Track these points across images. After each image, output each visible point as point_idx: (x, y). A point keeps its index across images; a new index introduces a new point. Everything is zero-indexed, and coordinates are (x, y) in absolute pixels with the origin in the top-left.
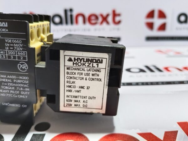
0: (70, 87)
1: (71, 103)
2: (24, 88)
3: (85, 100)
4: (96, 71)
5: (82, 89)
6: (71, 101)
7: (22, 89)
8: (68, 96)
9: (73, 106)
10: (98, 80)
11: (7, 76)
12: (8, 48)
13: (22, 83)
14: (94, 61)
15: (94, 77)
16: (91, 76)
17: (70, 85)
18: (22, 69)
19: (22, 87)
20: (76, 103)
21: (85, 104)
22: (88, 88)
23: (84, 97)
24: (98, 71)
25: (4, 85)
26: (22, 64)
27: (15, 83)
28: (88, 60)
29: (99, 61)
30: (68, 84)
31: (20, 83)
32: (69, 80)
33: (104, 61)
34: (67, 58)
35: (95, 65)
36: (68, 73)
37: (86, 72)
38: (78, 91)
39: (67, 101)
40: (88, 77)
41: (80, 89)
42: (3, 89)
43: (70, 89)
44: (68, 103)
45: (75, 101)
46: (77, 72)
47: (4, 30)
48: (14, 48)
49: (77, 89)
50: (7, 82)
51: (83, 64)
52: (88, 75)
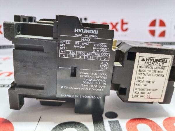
0: (139, 81)
1: (138, 94)
2: (102, 82)
3: (149, 92)
4: (161, 68)
6: (138, 93)
7: (100, 83)
8: (136, 89)
9: (139, 97)
10: (161, 75)
11: (89, 73)
12: (95, 51)
14: (161, 61)
15: (159, 74)
16: (157, 73)
17: (139, 80)
20: (142, 95)
21: (149, 95)
22: (153, 82)
23: (149, 90)
24: (163, 68)
25: (85, 81)
26: (104, 63)
28: (156, 60)
29: (164, 61)
31: (99, 79)
32: (139, 76)
33: (168, 60)
34: (141, 58)
35: (161, 64)
37: (154, 69)
38: (145, 85)
39: (135, 93)
40: (154, 74)
41: (147, 83)
42: (84, 84)
43: (139, 83)
45: (142, 93)
46: (146, 69)
47: (94, 36)
48: (100, 51)
49: (145, 83)
50: (88, 78)
51: (153, 63)
52: (154, 71)
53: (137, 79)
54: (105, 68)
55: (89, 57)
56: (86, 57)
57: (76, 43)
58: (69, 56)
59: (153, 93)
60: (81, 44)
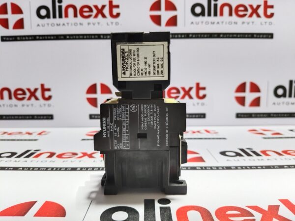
0: (146, 73)
1: (160, 71)
2: (150, 109)
3: (156, 60)
4: (131, 53)
5: (147, 63)
6: (158, 71)
7: (152, 111)
8: (154, 74)
9: (162, 69)
10: (138, 51)
11: (142, 121)
12: (120, 119)
13: (147, 110)
14: (123, 55)
15: (136, 55)
16: (136, 57)
17: (144, 73)
18: (135, 109)
19: (150, 110)
20: (160, 67)
21: (160, 59)
22: (146, 58)
23: (154, 60)
24: (131, 51)
25: (150, 124)
26: (131, 109)
27: (147, 115)
28: (123, 60)
29: (123, 51)
30: (144, 74)
31: (147, 112)
32: (140, 74)
33: (122, 47)
34: (123, 76)
35: (126, 54)
36: (135, 75)
37: (132, 61)
38: (149, 66)
39: (158, 74)
40: (137, 59)
41: (147, 64)
42: (153, 125)
43: (148, 73)
44: (160, 74)
45: (158, 67)
46: (133, 68)
47: (108, 121)
48: (120, 114)
49: (147, 67)
50: (147, 122)
51: (127, 63)
52: (134, 60)
53: (144, 75)
54: (135, 107)
55: (127, 123)
56: (127, 126)
57: (116, 135)
58: (127, 140)
59: (157, 56)
60: (116, 131)
